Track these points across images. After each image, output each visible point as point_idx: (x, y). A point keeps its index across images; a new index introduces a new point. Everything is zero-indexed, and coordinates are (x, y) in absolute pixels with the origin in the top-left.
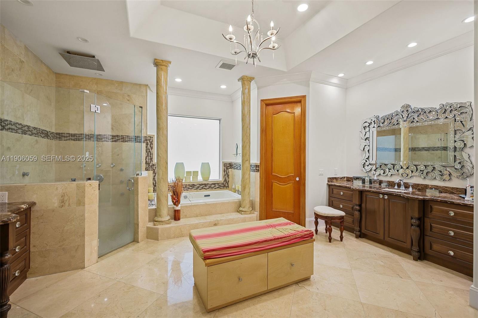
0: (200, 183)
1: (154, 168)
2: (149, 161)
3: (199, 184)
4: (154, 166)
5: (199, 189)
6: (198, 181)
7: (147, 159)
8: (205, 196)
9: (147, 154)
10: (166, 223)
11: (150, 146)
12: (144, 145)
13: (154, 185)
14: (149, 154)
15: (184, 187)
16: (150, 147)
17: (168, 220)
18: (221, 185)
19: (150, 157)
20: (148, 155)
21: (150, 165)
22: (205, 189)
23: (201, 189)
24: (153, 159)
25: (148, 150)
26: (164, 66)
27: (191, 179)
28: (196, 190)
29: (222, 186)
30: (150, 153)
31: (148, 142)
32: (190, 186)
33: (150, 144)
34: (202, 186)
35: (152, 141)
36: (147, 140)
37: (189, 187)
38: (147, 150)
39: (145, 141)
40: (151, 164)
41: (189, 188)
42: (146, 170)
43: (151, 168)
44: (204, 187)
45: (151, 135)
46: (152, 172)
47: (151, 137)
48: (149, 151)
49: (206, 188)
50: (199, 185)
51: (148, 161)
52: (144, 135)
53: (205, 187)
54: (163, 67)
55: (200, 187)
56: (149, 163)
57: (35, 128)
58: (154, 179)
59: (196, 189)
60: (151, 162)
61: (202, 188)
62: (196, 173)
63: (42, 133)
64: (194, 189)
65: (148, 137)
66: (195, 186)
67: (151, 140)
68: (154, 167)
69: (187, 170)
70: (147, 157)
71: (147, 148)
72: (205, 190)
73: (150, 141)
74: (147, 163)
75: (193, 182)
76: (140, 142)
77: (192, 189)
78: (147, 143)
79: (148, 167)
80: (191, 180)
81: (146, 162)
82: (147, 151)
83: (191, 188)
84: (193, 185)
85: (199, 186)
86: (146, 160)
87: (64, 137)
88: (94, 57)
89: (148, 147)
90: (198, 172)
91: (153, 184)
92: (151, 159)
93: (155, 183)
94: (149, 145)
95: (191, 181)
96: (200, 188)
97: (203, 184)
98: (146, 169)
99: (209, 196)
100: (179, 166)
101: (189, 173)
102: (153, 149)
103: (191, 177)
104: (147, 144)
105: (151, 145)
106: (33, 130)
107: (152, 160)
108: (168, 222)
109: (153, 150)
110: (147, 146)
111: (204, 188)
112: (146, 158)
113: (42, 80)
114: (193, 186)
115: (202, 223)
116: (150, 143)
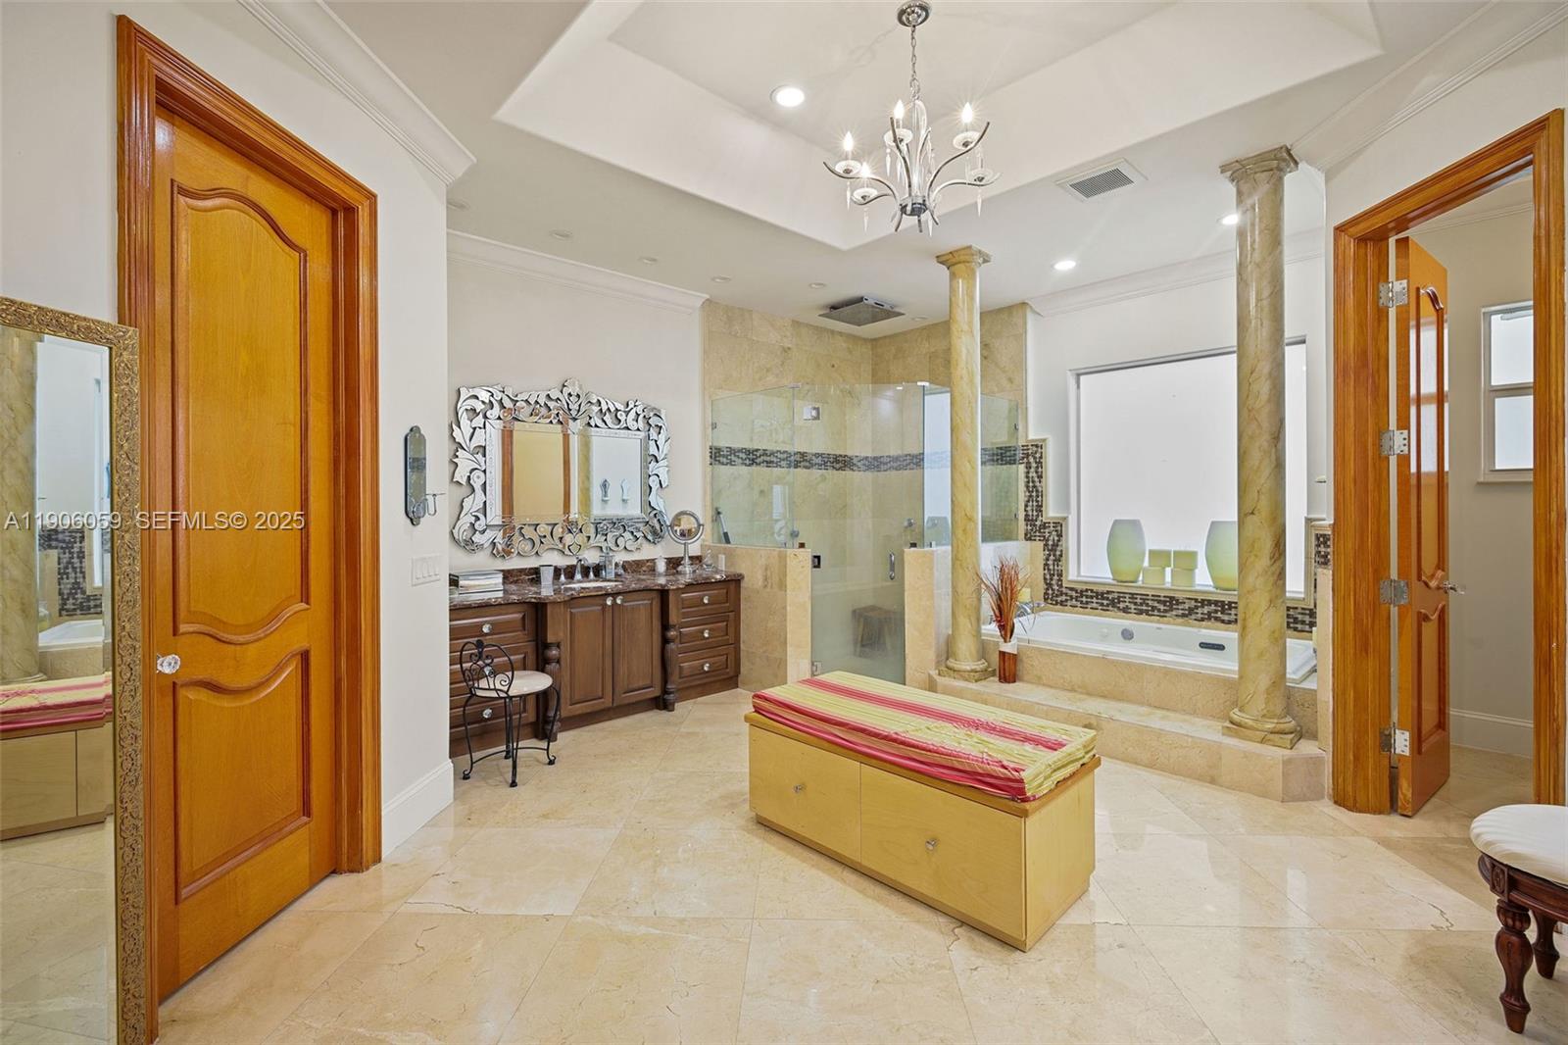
0: (1200, 598)
1: (1047, 535)
2: (1035, 513)
3: (1196, 600)
4: (1045, 528)
5: (1193, 617)
6: (1198, 588)
7: (1029, 508)
8: (1204, 645)
9: (1028, 494)
10: (961, 676)
11: (1037, 472)
12: (1022, 468)
13: (1047, 584)
14: (1034, 494)
15: (1139, 601)
16: (1034, 475)
17: (969, 671)
18: (1300, 617)
19: (1035, 504)
20: (1031, 496)
21: (1035, 525)
22: (1223, 621)
23: (1202, 620)
24: (1043, 509)
25: (1031, 484)
26: (960, 262)
27: (1168, 578)
28: (1180, 620)
29: (1303, 622)
30: (1037, 491)
31: (1031, 460)
32: (1159, 602)
33: (1034, 465)
34: (1206, 610)
35: (1041, 457)
36: (1028, 455)
37: (1156, 604)
38: (1028, 482)
39: (1023, 458)
40: (1038, 523)
41: (1154, 608)
42: (1027, 540)
43: (1038, 534)
44: (1216, 612)
45: (1036, 440)
46: (1042, 544)
47: (1037, 446)
48: (1034, 487)
49: (1226, 618)
50: (1193, 603)
51: (1030, 513)
52: (1021, 442)
53: (1219, 614)
54: (961, 266)
55: (1200, 611)
56: (1032, 520)
57: (817, 455)
58: (1046, 565)
59: (1183, 615)
60: (1038, 516)
61: (1209, 617)
62: (1185, 561)
63: (838, 462)
64: (1174, 613)
65: (1030, 447)
66: (1178, 603)
67: (1038, 455)
68: (1047, 531)
69: (1152, 543)
70: (1028, 501)
71: (1027, 477)
72: (1219, 624)
73: (1035, 458)
74: (1029, 520)
75: (1173, 588)
76: (1013, 462)
77: (1165, 611)
78: (1029, 463)
79: (1032, 530)
80: (1168, 580)
81: (1027, 515)
82: (1027, 487)
83: (1162, 608)
84: (1172, 598)
85: (1197, 607)
86: (1025, 511)
87: (886, 464)
88: (861, 299)
89: (1030, 475)
90: (1193, 555)
91: (1045, 579)
92: (1039, 508)
93: (1048, 577)
94: (1032, 470)
95: (1168, 586)
96: (1200, 616)
97: (1210, 603)
98: (1026, 535)
99: (1221, 647)
100: (1124, 532)
101: (1160, 557)
102: (1043, 480)
103: (1168, 570)
104: (1028, 467)
105: (1037, 467)
106: (814, 458)
107: (1041, 511)
108: (966, 675)
109: (1043, 484)
110: (1028, 473)
111: (1216, 619)
112: (1026, 506)
113: (833, 366)
114: (1171, 602)
115: (1045, 708)
116: (1036, 462)
